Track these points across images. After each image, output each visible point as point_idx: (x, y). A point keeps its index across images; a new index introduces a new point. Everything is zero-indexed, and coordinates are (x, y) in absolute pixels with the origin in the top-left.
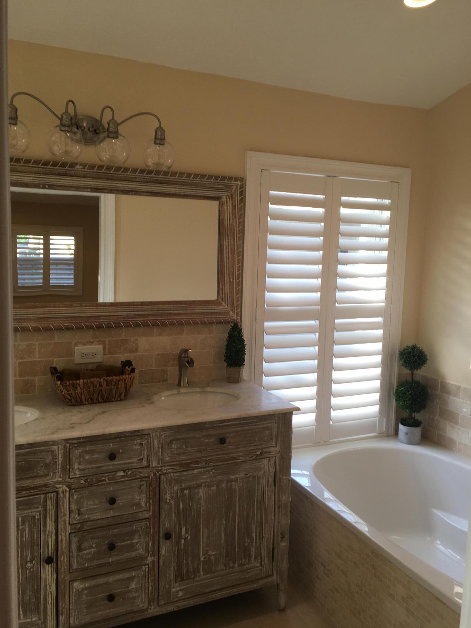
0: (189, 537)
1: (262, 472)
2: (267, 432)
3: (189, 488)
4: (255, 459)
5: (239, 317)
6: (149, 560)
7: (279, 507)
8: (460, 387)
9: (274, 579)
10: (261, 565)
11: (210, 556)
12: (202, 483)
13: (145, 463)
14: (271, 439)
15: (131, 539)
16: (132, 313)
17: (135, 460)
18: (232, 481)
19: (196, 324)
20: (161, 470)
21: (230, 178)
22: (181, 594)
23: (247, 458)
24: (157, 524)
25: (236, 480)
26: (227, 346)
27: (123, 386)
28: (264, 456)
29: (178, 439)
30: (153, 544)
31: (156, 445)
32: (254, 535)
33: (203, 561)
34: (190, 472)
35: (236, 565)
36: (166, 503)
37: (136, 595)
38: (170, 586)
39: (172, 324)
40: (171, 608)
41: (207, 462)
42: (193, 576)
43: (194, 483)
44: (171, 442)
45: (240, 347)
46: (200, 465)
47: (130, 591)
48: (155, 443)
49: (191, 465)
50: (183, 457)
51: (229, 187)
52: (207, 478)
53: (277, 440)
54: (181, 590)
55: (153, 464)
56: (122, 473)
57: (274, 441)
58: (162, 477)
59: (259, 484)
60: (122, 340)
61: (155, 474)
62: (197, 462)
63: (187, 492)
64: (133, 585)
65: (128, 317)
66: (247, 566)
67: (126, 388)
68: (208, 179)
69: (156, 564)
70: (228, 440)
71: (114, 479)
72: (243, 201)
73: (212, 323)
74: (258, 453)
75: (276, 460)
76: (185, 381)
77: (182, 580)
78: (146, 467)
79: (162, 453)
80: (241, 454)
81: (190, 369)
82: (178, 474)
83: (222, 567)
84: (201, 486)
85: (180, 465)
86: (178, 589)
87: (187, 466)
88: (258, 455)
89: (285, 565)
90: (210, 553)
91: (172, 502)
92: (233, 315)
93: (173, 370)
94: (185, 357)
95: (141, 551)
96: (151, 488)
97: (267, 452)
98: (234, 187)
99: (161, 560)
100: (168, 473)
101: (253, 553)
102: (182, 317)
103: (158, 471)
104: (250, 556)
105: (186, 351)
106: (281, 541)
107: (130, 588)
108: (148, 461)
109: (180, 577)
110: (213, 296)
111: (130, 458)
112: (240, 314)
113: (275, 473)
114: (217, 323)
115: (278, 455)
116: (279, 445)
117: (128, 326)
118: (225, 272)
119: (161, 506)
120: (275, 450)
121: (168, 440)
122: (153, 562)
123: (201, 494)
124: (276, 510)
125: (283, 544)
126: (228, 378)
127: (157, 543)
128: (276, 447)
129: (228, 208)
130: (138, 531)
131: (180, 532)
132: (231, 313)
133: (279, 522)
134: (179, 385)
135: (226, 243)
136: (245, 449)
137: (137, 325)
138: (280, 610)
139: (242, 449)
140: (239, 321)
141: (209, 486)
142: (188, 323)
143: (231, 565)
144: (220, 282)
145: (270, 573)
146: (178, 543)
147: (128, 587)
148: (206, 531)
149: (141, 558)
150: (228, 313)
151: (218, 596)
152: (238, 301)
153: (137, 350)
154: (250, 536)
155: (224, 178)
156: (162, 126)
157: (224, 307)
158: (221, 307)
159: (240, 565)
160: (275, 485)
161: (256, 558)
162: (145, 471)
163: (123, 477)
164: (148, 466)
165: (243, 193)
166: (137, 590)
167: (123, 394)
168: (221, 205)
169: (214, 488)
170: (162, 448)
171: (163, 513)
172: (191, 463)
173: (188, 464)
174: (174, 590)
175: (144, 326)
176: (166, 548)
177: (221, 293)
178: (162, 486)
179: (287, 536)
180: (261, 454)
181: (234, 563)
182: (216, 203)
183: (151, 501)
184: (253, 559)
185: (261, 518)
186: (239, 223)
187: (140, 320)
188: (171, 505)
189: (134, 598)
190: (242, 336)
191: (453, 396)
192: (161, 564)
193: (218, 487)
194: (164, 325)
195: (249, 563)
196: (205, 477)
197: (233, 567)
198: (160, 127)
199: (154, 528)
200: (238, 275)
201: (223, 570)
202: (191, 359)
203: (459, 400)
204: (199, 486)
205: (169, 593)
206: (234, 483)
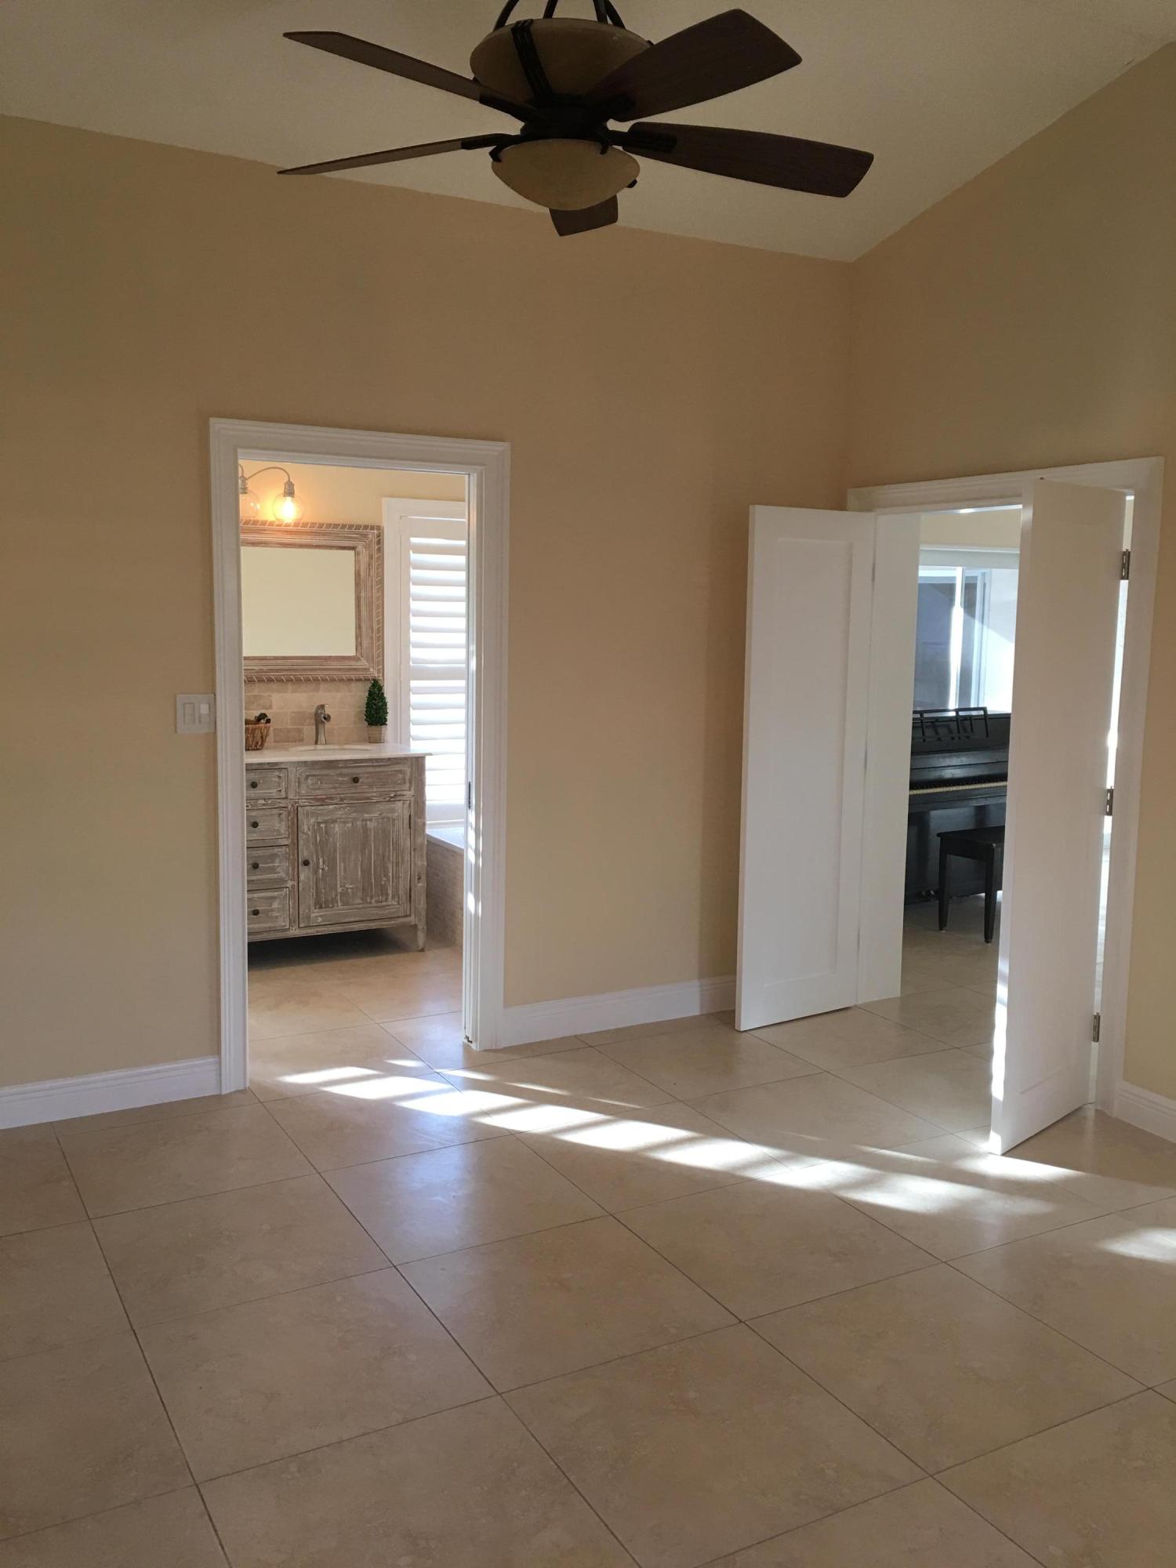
0: (326, 868)
1: (396, 814)
2: (401, 776)
3: (325, 822)
4: (389, 801)
5: (381, 675)
6: (290, 884)
7: (414, 850)
9: (412, 920)
10: (399, 904)
11: (347, 888)
12: (337, 818)
13: (283, 794)
14: (405, 783)
15: (273, 862)
16: (265, 668)
17: (275, 791)
18: (366, 820)
19: (333, 680)
20: (297, 802)
21: (366, 527)
22: (320, 919)
23: (381, 799)
24: (296, 851)
25: (371, 820)
26: (367, 704)
27: (259, 735)
28: (398, 798)
29: (314, 775)
30: (293, 869)
31: (293, 779)
32: (390, 875)
33: (341, 893)
34: (325, 807)
35: (373, 901)
36: (304, 833)
37: (277, 914)
38: (310, 910)
39: (308, 680)
40: (312, 932)
41: (342, 799)
42: (331, 906)
43: (329, 817)
44: (308, 776)
45: (380, 704)
46: (335, 801)
47: (272, 910)
48: (292, 777)
49: (326, 801)
50: (318, 792)
51: (365, 536)
52: (342, 814)
53: (411, 783)
54: (321, 916)
55: (291, 796)
56: (263, 802)
57: (408, 785)
58: (299, 809)
59: (394, 826)
60: (255, 696)
61: (292, 805)
62: (331, 798)
63: (323, 825)
64: (276, 905)
65: (261, 671)
66: (384, 903)
67: (262, 737)
68: (341, 528)
69: (296, 887)
70: (361, 780)
71: (256, 805)
72: (380, 550)
73: (350, 680)
74: (392, 795)
75: (410, 804)
76: (322, 738)
77: (321, 907)
78: (284, 798)
79: (299, 787)
80: (375, 794)
81: (328, 725)
82: (313, 808)
83: (360, 901)
84: (336, 821)
85: (317, 800)
86: (317, 916)
87: (322, 801)
88: (392, 797)
89: (422, 904)
90: (347, 886)
91: (309, 833)
92: (374, 673)
93: (309, 730)
94: (321, 713)
95: (282, 874)
96: (290, 818)
97: (400, 795)
98: (370, 536)
99: (300, 885)
100: (305, 806)
101: (390, 892)
102: (319, 672)
103: (296, 803)
104: (387, 895)
105: (322, 707)
106: (418, 882)
107: (273, 907)
108: (286, 793)
109: (319, 905)
110: (352, 653)
111: (269, 789)
112: (382, 671)
113: (410, 816)
114: (356, 680)
115: (412, 799)
116: (412, 790)
117: (261, 681)
118: (363, 626)
119: (299, 835)
120: (409, 794)
121: (304, 775)
122: (293, 886)
123: (337, 829)
124: (412, 853)
125: (420, 885)
126: (369, 737)
127: (296, 869)
128: (410, 790)
129: (364, 559)
130: (278, 856)
131: (318, 863)
132: (371, 670)
133: (415, 864)
134: (316, 743)
135: (363, 594)
136: (379, 790)
137: (270, 680)
138: (420, 951)
139: (375, 790)
140: (381, 678)
141: (345, 823)
142: (325, 680)
143: (369, 900)
144: (358, 636)
145: (408, 913)
146: (316, 872)
147: (271, 906)
148: (342, 864)
149: (282, 880)
150: (367, 670)
151: (356, 927)
152: (379, 657)
153: (270, 707)
154: (386, 875)
155: (358, 527)
156: (291, 480)
157: (364, 663)
158: (359, 663)
159: (377, 902)
160: (410, 828)
161: (393, 898)
162: (283, 801)
163: (264, 805)
164: (286, 798)
165: (380, 542)
166: (279, 910)
167: (259, 743)
168: (357, 554)
169: (350, 825)
170: (299, 782)
171: (301, 842)
172: (326, 798)
173: (323, 800)
174: (313, 915)
175: (278, 681)
176: (305, 874)
177: (359, 648)
178: (300, 818)
179: (423, 877)
180: (395, 796)
181: (371, 898)
182: (352, 553)
183: (290, 830)
184: (390, 897)
185: (397, 858)
186: (377, 574)
187: (273, 675)
188: (308, 835)
189: (277, 917)
190: (383, 694)
192: (301, 889)
193: (353, 824)
194: (298, 680)
195: (386, 901)
196: (340, 813)
197: (371, 903)
198: (289, 481)
199: (293, 855)
200: (378, 629)
201: (360, 904)
202: (329, 716)
204: (334, 821)
205: (309, 917)
206: (368, 822)
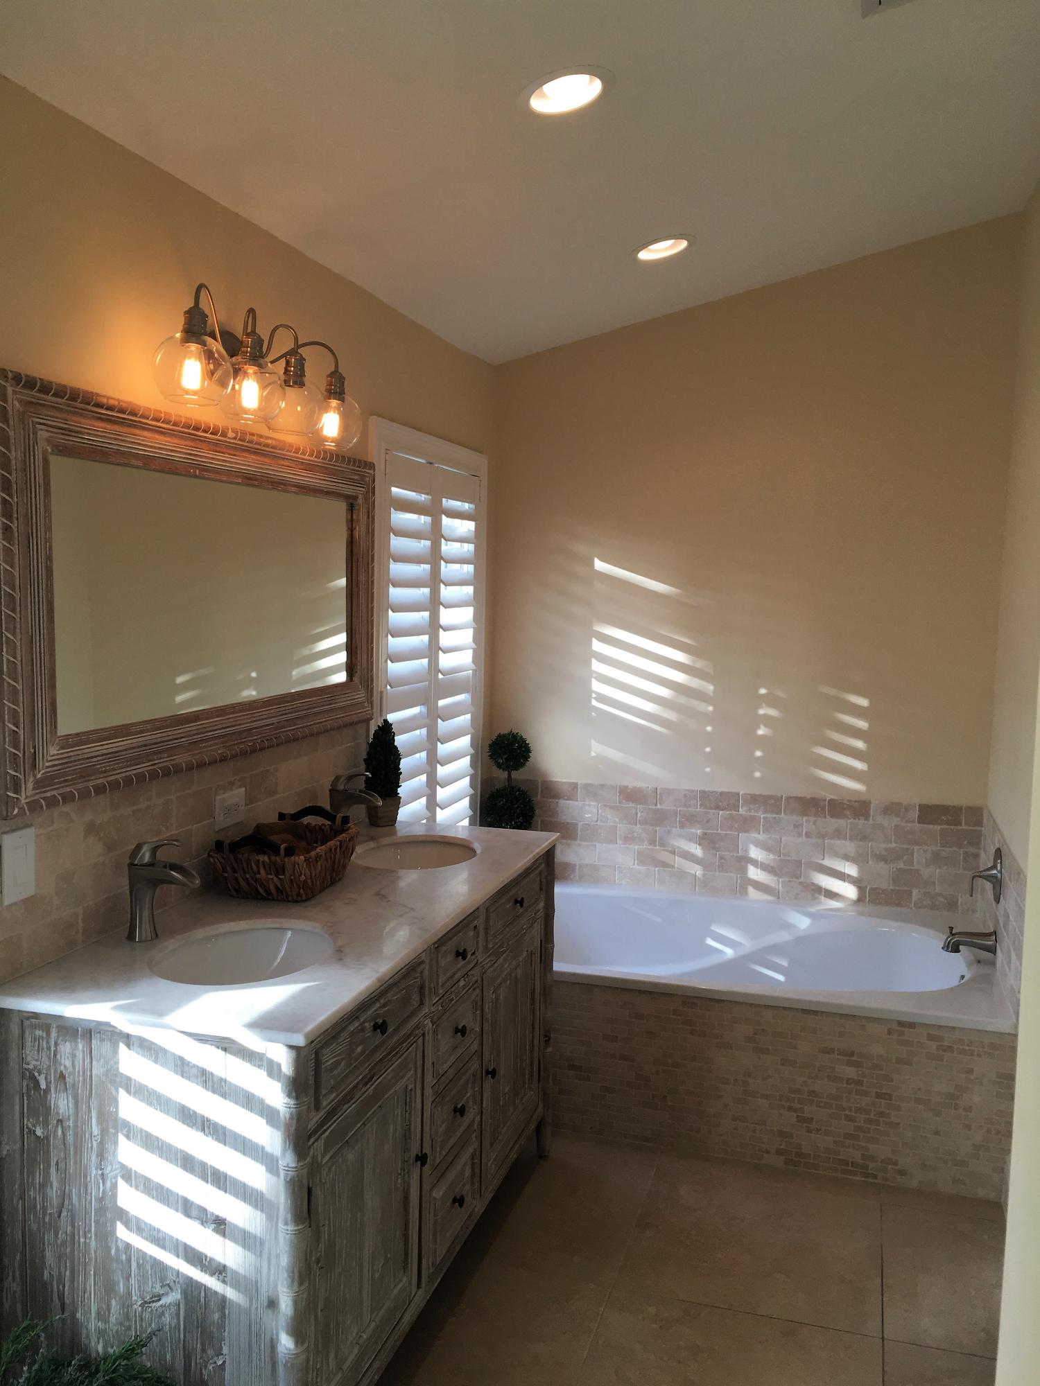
1: (534, 945)
2: (539, 880)
4: (532, 925)
5: (373, 710)
6: (476, 1122)
8: (577, 784)
9: (540, 1109)
10: (534, 1092)
12: (504, 978)
20: (484, 967)
21: (365, 464)
24: (480, 1058)
28: (536, 919)
29: (494, 911)
30: (478, 1093)
34: (499, 962)
35: (519, 1100)
37: (468, 1188)
41: (508, 942)
43: (501, 978)
46: (504, 948)
47: (465, 1184)
50: (497, 938)
51: (364, 478)
53: (543, 890)
55: (479, 959)
58: (484, 977)
59: (531, 964)
61: (480, 975)
62: (503, 944)
64: (467, 1172)
69: (480, 1125)
71: (458, 993)
72: (374, 503)
75: (541, 921)
79: (485, 937)
80: (525, 920)
82: (492, 969)
85: (494, 953)
88: (533, 918)
91: (489, 1017)
92: (368, 707)
98: (367, 479)
99: (483, 1118)
100: (487, 969)
104: (525, 1082)
106: (546, 1047)
107: (465, 1177)
115: (543, 914)
116: (543, 898)
119: (483, 1026)
120: (542, 906)
124: (541, 999)
127: (480, 1091)
128: (542, 901)
130: (471, 1077)
133: (543, 1018)
136: (528, 911)
138: (543, 1158)
143: (517, 1102)
145: (538, 1101)
150: (364, 704)
153: (276, 790)
162: (475, 971)
166: (469, 1179)
168: (357, 510)
170: (485, 928)
171: (485, 1038)
178: (484, 993)
180: (535, 915)
184: (527, 1085)
188: (489, 1022)
189: (468, 1194)
191: (567, 800)
195: (525, 1093)
196: (506, 966)
198: (336, 371)
200: (372, 635)
203: (576, 803)
